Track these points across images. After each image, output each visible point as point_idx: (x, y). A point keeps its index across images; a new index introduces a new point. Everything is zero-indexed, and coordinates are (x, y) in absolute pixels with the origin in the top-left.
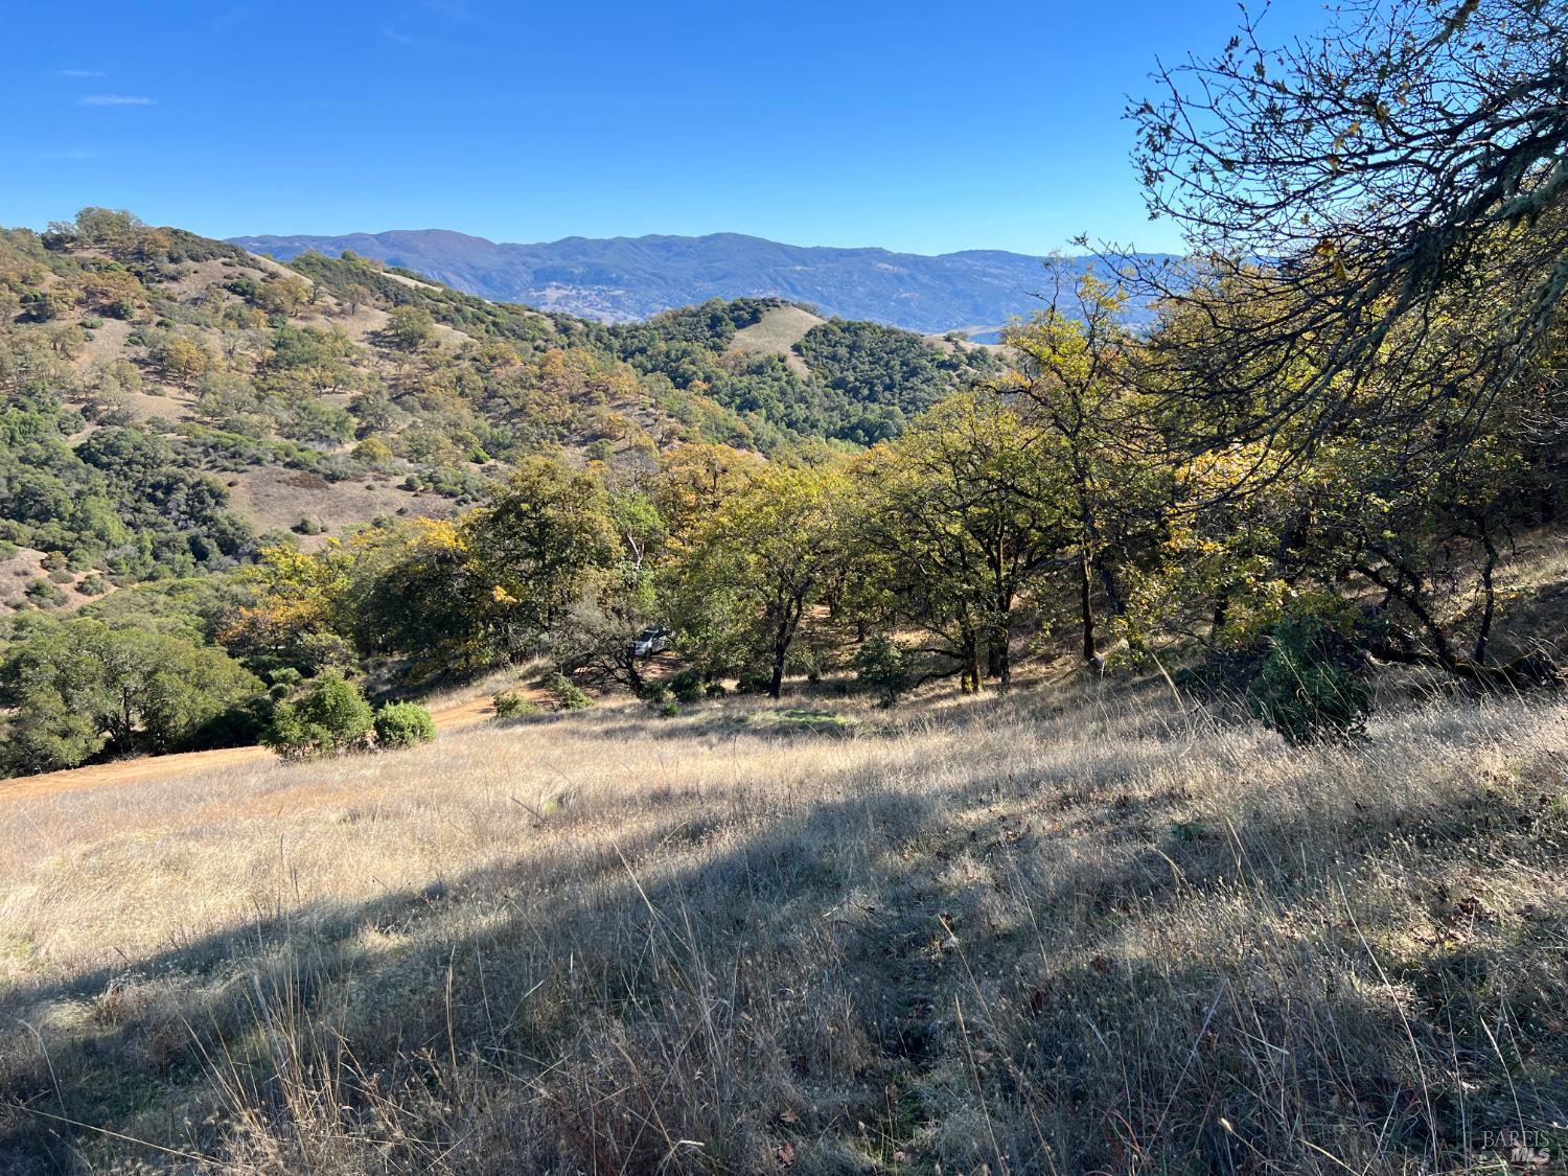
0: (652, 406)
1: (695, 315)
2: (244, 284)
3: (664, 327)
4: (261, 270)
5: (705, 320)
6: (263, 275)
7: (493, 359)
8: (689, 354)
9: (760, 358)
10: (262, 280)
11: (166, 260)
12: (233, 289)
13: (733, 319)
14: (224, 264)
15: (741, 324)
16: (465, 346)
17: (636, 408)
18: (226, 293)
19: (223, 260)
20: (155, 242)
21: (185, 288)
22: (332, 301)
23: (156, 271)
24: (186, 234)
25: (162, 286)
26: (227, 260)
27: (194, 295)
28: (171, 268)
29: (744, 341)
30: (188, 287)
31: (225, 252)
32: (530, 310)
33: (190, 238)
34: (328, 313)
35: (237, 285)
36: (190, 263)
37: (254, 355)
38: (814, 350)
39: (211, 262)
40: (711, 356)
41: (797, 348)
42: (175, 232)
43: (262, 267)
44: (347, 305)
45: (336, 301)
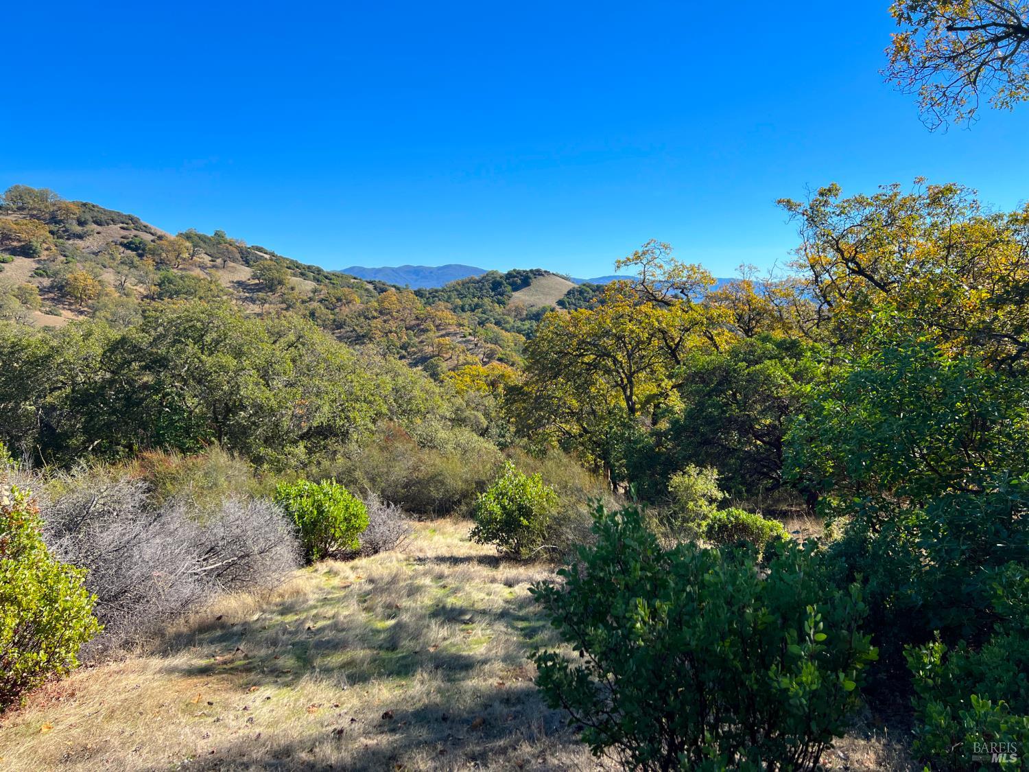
0: (470, 334)
1: (478, 282)
2: (137, 242)
3: (457, 290)
4: (152, 234)
5: (487, 285)
6: (152, 238)
7: (339, 300)
8: (481, 306)
9: (534, 310)
10: (152, 241)
11: (75, 222)
12: (127, 246)
13: (509, 284)
14: (122, 228)
15: (516, 288)
16: (315, 291)
17: (458, 336)
18: (122, 249)
19: (121, 225)
20: (68, 210)
21: (88, 244)
22: (207, 259)
23: (66, 231)
24: (93, 206)
25: (71, 242)
26: (125, 225)
27: (95, 249)
28: (78, 229)
29: (520, 298)
30: (91, 243)
31: (123, 220)
32: (355, 278)
33: (96, 209)
34: (203, 267)
35: (131, 243)
36: (95, 226)
37: (142, 290)
38: (575, 305)
39: (112, 226)
40: (498, 309)
41: (561, 303)
42: (85, 205)
43: (152, 231)
44: (219, 261)
45: (210, 258)
